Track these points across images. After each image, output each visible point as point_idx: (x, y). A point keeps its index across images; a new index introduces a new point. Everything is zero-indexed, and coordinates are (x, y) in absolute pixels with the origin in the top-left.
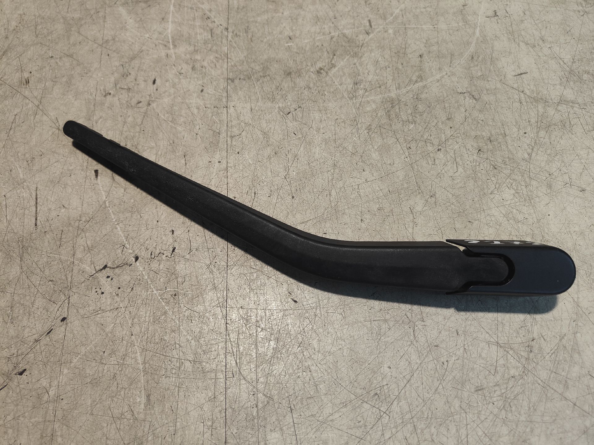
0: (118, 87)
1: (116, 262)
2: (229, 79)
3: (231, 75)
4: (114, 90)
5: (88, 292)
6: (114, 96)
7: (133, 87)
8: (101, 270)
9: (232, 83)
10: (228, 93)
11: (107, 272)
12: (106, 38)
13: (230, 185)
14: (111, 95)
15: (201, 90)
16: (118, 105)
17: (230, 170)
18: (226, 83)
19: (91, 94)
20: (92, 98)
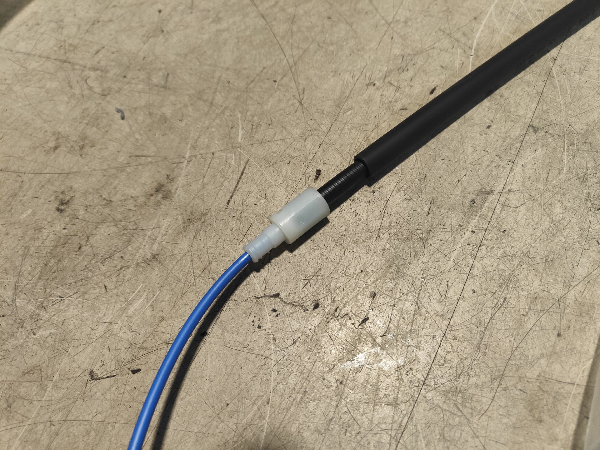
0: (386, 81)
1: (292, 296)
2: (532, 126)
3: (536, 123)
4: (382, 81)
5: (244, 316)
6: (378, 89)
7: (405, 87)
8: (271, 296)
9: (533, 133)
10: (523, 144)
11: (276, 303)
12: (398, 18)
13: (475, 272)
14: (375, 87)
15: (488, 125)
16: (378, 102)
17: (484, 250)
18: (525, 129)
19: (353, 77)
20: (352, 81)
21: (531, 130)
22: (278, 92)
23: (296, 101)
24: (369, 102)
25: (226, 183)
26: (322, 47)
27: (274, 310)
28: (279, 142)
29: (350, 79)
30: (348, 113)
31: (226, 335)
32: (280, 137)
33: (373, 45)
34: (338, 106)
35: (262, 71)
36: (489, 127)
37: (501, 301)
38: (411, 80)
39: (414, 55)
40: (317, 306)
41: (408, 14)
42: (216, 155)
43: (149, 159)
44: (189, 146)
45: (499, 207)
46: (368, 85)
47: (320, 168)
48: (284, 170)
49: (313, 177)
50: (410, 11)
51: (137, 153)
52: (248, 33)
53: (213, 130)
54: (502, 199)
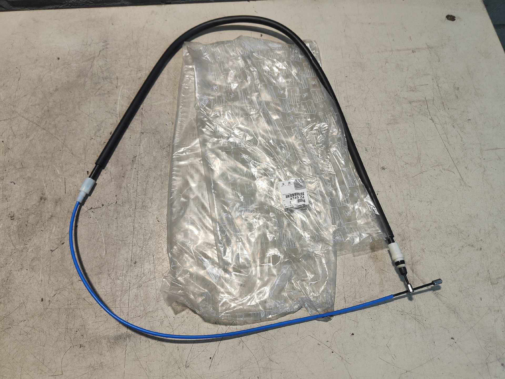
21: (142, 134)
22: (63, 154)
23: (70, 154)
24: (93, 145)
25: (62, 187)
26: (71, 132)
27: (93, 212)
28: (72, 168)
29: (85, 140)
30: (89, 151)
31: (83, 223)
32: (71, 167)
33: (87, 125)
34: (85, 150)
35: (54, 149)
36: (130, 138)
37: (147, 182)
38: (103, 132)
39: (101, 123)
40: (103, 205)
41: (94, 109)
42: (54, 181)
43: (33, 192)
44: (44, 182)
45: (140, 159)
46: (91, 139)
47: (87, 170)
48: (77, 176)
49: (87, 174)
50: (94, 108)
51: (27, 192)
52: (42, 137)
53: (49, 174)
54: (140, 157)
